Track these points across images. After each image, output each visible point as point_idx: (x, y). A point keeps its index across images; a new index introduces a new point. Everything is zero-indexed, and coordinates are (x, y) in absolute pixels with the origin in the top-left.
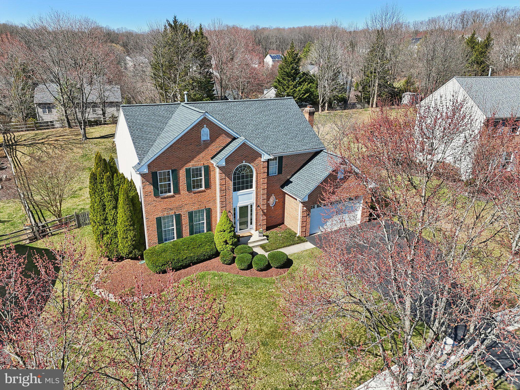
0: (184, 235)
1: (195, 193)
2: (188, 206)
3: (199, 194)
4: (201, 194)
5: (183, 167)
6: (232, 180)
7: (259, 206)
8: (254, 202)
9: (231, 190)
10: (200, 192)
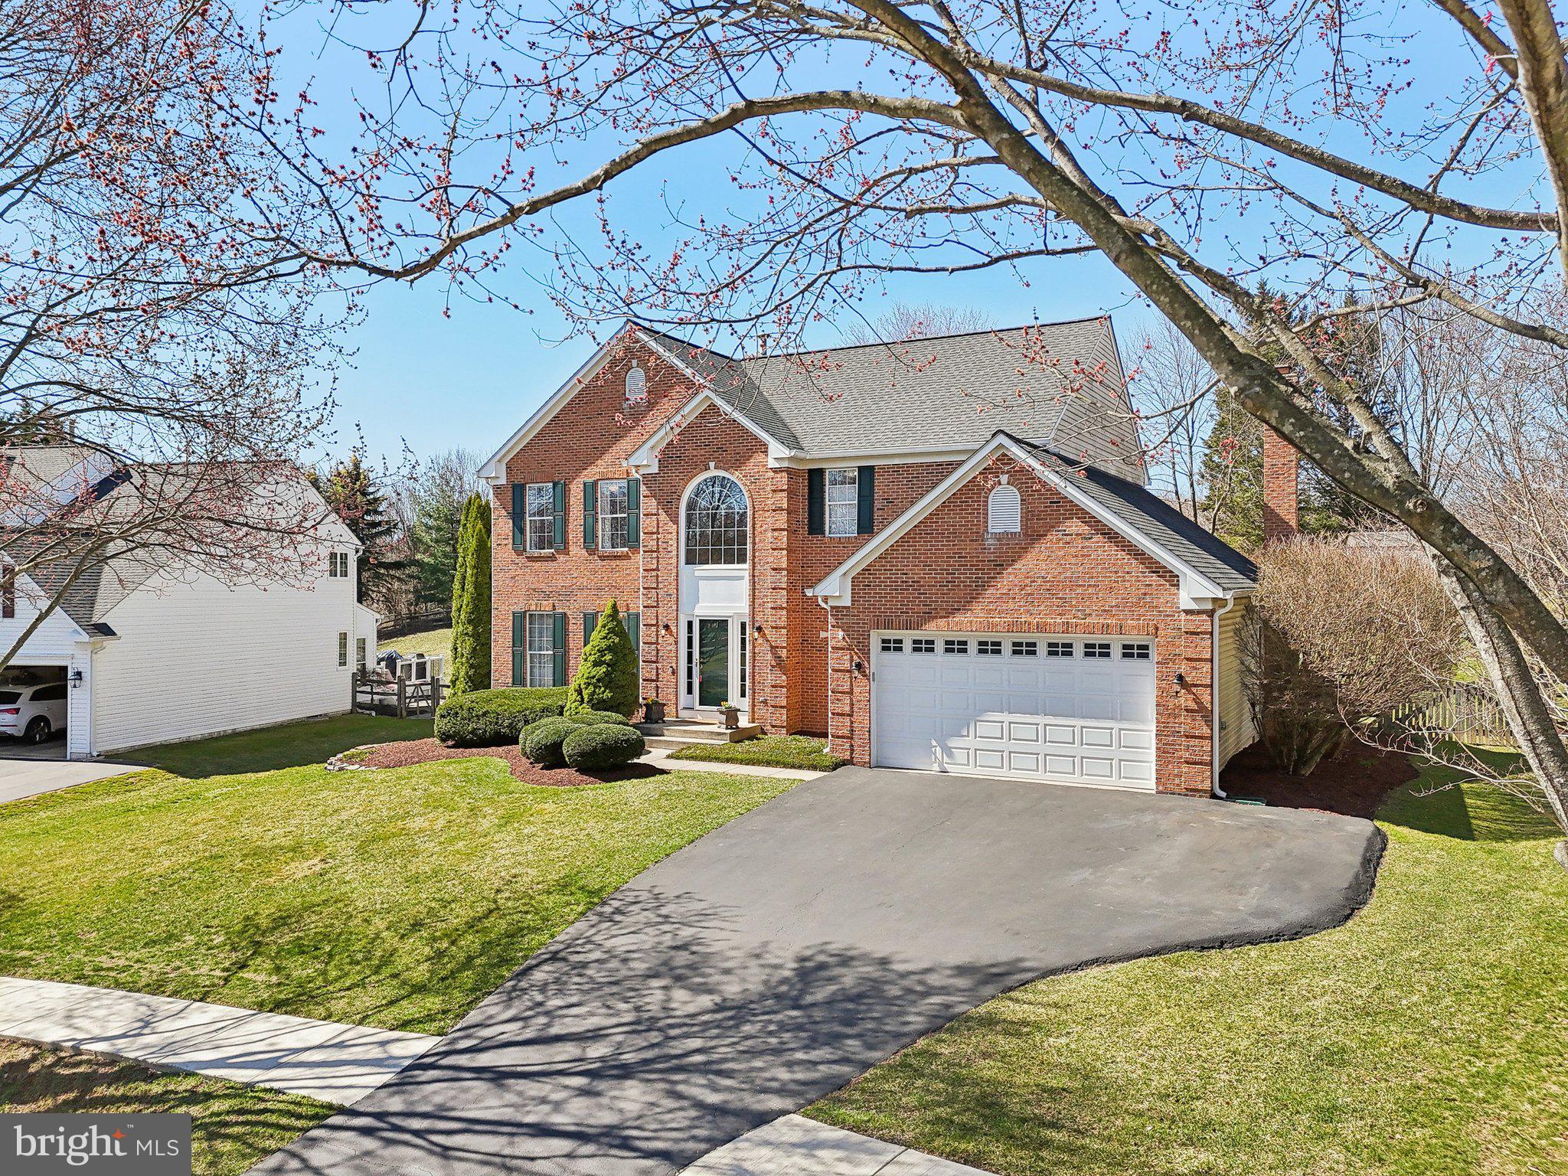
1: (603, 558)
2: (584, 594)
3: (614, 563)
5: (577, 476)
6: (676, 523)
7: (759, 629)
8: (747, 610)
9: (675, 553)
10: (616, 557)
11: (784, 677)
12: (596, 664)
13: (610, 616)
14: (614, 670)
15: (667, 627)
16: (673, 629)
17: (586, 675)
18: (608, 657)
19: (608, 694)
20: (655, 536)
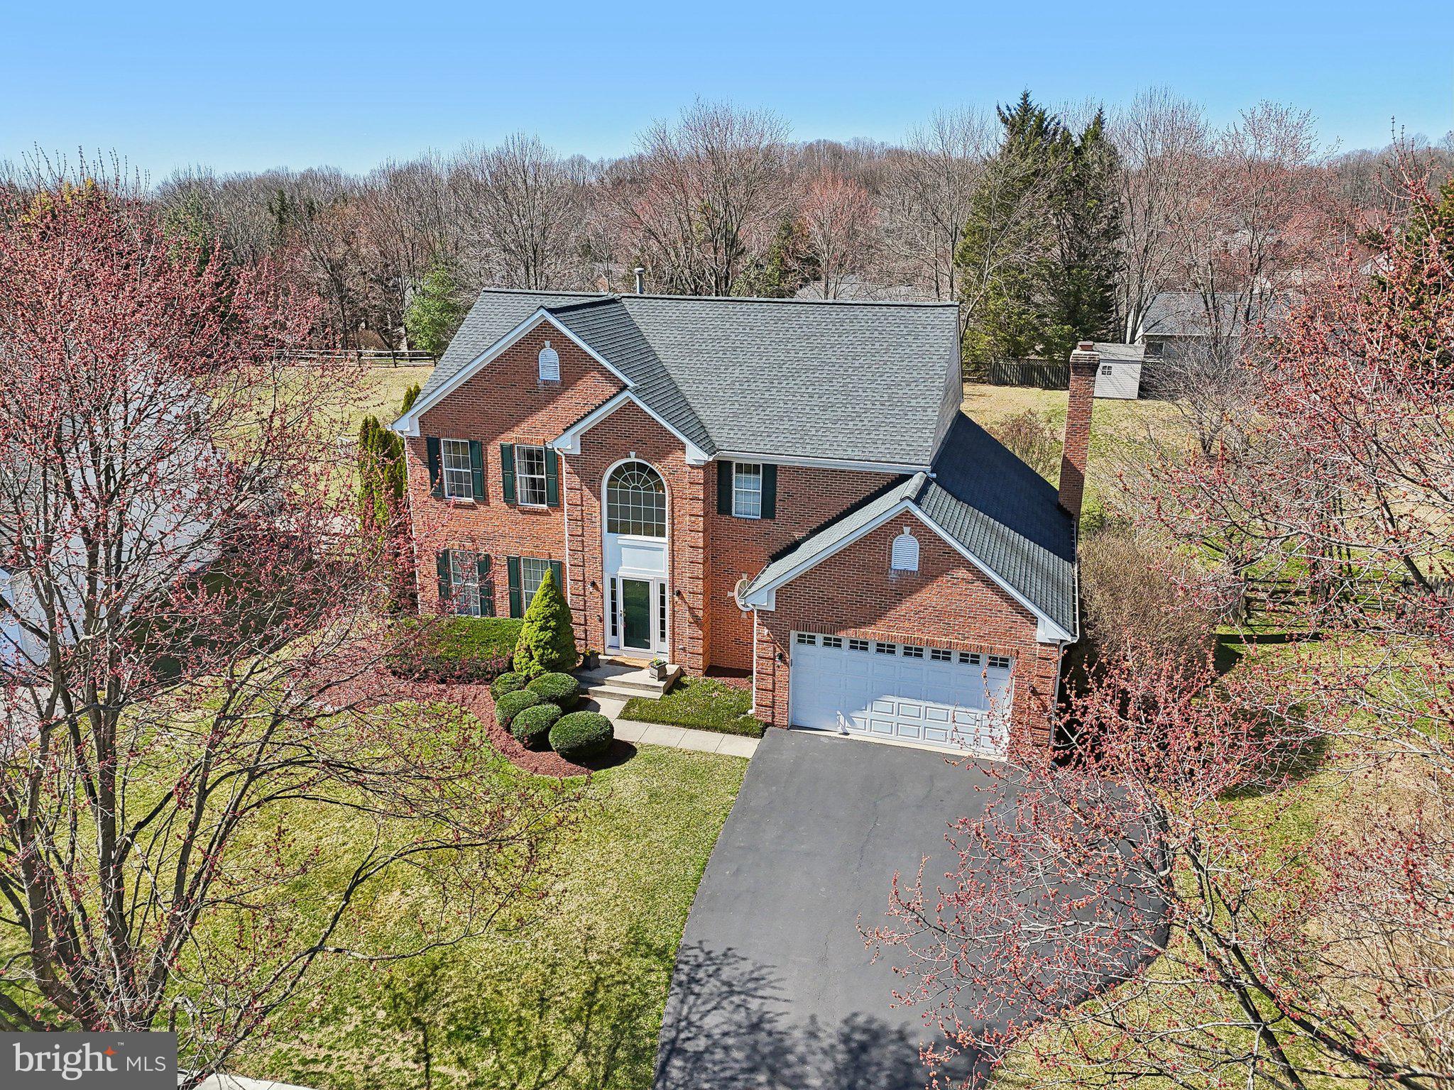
0: (499, 612)
1: (523, 512)
2: (507, 540)
3: (534, 518)
4: (538, 517)
5: (494, 439)
6: (599, 499)
7: (679, 593)
8: (667, 576)
9: (598, 524)
10: (536, 513)
11: (700, 632)
12: (542, 629)
13: (548, 585)
14: (558, 634)
15: (593, 584)
16: (600, 586)
17: (535, 639)
18: (553, 623)
19: (555, 655)
20: (579, 508)
